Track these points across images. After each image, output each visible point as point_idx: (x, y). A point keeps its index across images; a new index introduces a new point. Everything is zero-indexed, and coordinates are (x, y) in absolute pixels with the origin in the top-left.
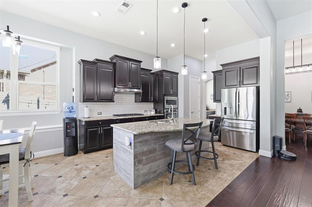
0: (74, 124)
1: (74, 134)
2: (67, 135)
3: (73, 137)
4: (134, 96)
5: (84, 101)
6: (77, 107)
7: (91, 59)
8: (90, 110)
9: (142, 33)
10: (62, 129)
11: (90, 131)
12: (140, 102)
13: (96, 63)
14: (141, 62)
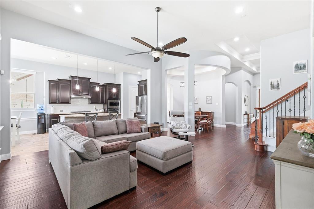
0: (43, 116)
1: (43, 122)
2: (39, 122)
3: (43, 124)
4: (87, 100)
5: (50, 103)
6: (46, 107)
7: (55, 79)
8: (55, 109)
9: (86, 64)
10: (36, 119)
11: (52, 120)
12: (90, 104)
13: (58, 81)
14: (90, 78)
